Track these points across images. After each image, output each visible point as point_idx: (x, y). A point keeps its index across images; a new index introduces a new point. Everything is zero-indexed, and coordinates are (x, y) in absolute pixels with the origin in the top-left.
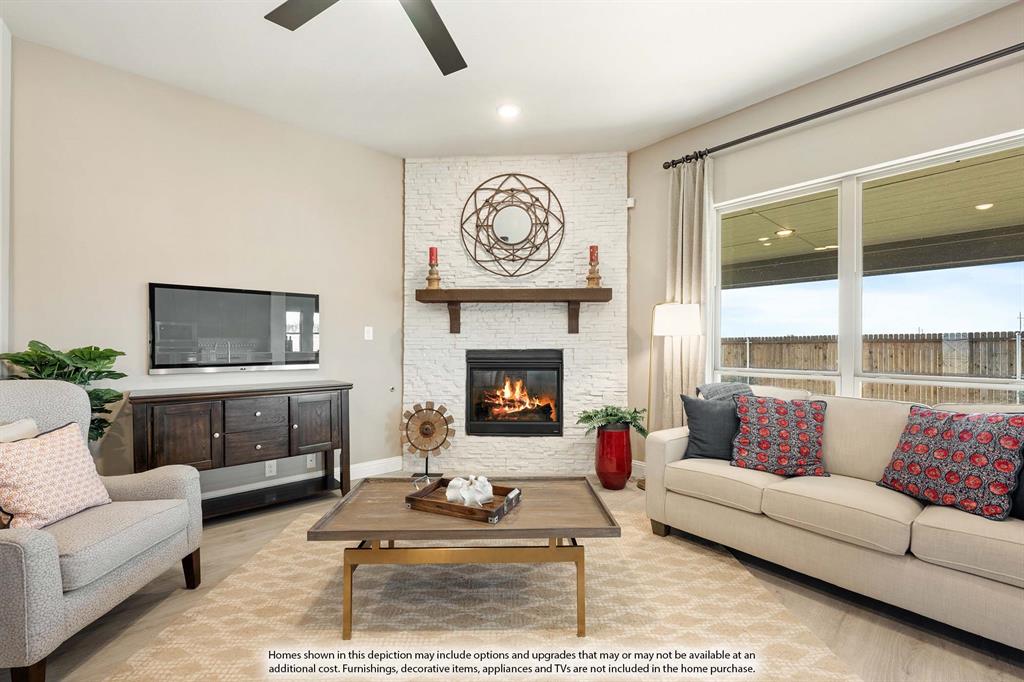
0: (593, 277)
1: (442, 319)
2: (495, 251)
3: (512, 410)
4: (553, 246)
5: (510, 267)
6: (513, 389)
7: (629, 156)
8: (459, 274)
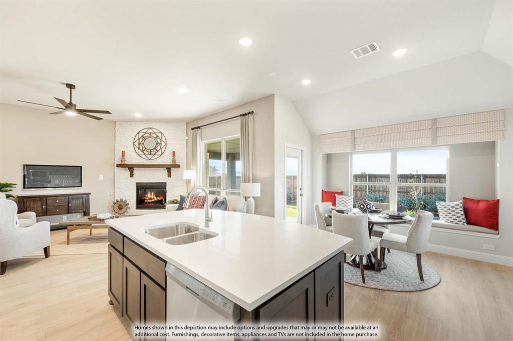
0: (174, 161)
1: (128, 173)
2: (144, 152)
3: (151, 201)
4: (163, 151)
5: (149, 157)
6: (151, 195)
7: (187, 123)
8: (132, 158)
